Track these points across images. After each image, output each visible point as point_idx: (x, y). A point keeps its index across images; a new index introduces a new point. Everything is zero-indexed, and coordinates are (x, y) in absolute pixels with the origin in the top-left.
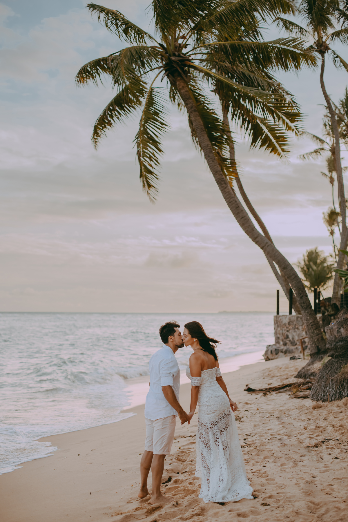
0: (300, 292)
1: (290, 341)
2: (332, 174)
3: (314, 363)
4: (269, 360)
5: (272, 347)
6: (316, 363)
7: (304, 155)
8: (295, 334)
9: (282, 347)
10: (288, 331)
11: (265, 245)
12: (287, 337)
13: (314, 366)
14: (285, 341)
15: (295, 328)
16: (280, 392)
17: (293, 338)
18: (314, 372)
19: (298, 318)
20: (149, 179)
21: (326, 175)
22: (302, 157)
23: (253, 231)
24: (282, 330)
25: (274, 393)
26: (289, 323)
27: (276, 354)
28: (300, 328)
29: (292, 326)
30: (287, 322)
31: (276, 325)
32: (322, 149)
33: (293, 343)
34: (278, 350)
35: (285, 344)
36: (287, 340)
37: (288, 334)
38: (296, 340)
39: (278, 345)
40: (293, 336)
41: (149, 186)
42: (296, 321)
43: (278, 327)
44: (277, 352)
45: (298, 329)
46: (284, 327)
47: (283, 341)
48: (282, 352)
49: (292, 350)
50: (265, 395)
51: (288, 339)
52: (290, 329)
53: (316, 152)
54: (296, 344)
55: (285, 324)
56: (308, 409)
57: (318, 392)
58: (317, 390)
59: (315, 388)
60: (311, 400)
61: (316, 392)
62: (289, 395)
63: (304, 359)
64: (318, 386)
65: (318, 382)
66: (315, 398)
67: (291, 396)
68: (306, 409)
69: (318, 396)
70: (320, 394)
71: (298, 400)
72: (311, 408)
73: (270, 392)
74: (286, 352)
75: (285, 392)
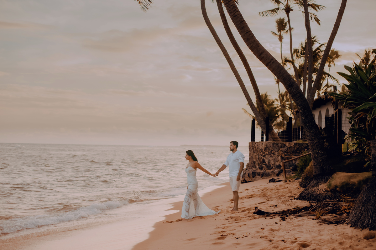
0: (305, 111)
1: (266, 165)
2: (281, 33)
3: (318, 185)
4: (246, 182)
5: (249, 170)
6: (321, 184)
7: (263, 13)
8: (271, 159)
9: (258, 170)
10: (264, 156)
11: (271, 62)
12: (264, 161)
13: (319, 187)
14: (261, 165)
15: (271, 153)
16: (299, 216)
17: (269, 163)
18: (320, 194)
19: (274, 144)
21: (276, 34)
22: (261, 13)
23: (258, 46)
24: (259, 155)
26: (265, 149)
27: (253, 177)
28: (276, 153)
29: (268, 152)
30: (263, 148)
31: (252, 151)
32: (278, 9)
33: (269, 167)
34: (256, 173)
35: (261, 168)
36: (263, 165)
37: (264, 158)
38: (271, 165)
39: (254, 169)
40: (269, 160)
42: (272, 147)
43: (254, 152)
44: (254, 175)
45: (274, 154)
46: (260, 153)
47: (259, 165)
48: (259, 175)
49: (269, 173)
50: (283, 219)
51: (265, 164)
52: (266, 155)
53: (273, 11)
54: (272, 168)
55: (261, 150)
56: (360, 239)
57: (364, 218)
58: (361, 216)
59: (358, 213)
60: (351, 227)
61: (360, 218)
62: (313, 219)
63: (286, 181)
64: (363, 211)
65: (363, 206)
66: (359, 226)
67: (317, 221)
68: (356, 239)
69: (363, 223)
70: (366, 220)
71: (332, 226)
72: (362, 238)
73: (287, 216)
74: (263, 175)
75: (304, 215)
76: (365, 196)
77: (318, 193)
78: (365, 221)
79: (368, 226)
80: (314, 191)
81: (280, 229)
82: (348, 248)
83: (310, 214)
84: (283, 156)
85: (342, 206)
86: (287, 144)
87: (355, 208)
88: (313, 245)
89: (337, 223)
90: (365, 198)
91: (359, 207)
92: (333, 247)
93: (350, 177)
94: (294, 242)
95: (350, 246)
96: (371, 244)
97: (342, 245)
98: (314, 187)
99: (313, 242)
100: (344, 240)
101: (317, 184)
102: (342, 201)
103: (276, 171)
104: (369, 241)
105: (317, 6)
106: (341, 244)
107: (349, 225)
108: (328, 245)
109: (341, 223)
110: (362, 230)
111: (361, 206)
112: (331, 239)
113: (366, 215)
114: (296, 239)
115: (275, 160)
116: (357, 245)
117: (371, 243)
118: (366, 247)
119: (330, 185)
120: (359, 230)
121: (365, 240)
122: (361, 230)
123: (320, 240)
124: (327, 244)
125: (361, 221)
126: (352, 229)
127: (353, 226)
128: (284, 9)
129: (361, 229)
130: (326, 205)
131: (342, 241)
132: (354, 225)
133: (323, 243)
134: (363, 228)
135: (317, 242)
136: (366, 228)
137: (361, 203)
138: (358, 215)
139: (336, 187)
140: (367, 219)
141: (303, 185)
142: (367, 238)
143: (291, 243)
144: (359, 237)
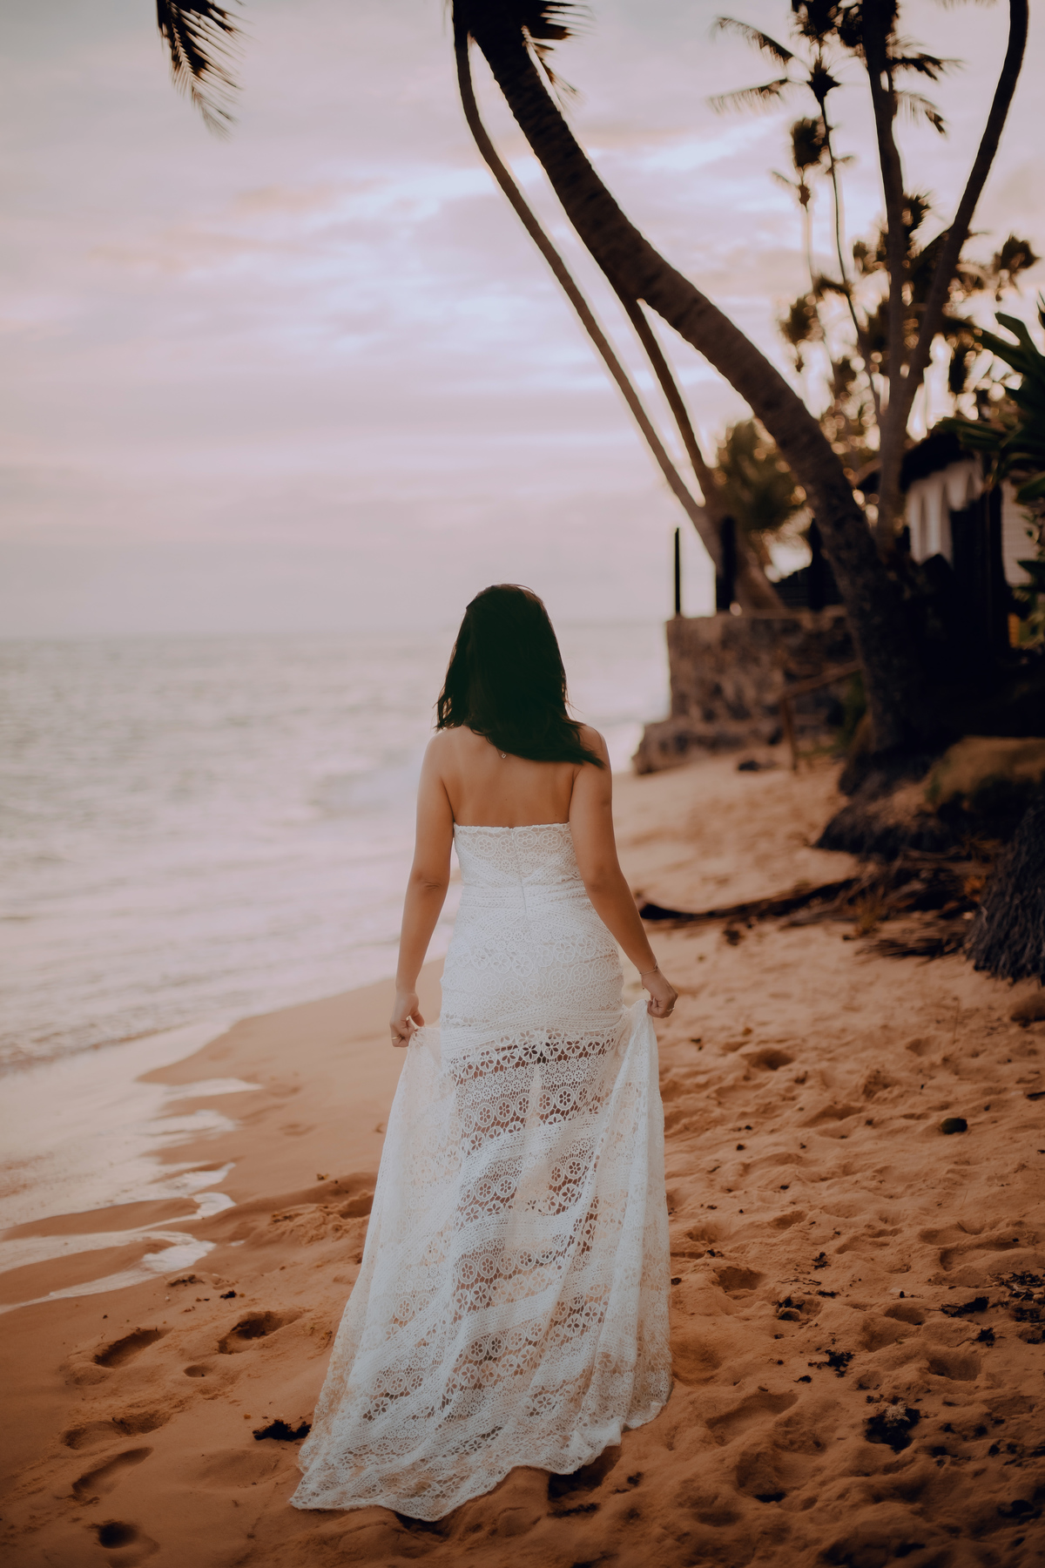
1: (726, 703)
2: (805, 177)
3: (892, 791)
5: (662, 729)
8: (744, 680)
9: (701, 728)
10: (718, 671)
12: (717, 691)
13: (895, 799)
14: (710, 707)
16: (795, 925)
17: (738, 696)
18: (897, 828)
20: (195, 34)
21: (787, 182)
24: (699, 668)
25: (769, 928)
26: (724, 643)
27: (681, 751)
28: (765, 657)
29: (734, 653)
30: (715, 640)
31: (677, 651)
32: (783, 82)
33: (739, 712)
34: (687, 736)
35: (709, 716)
36: (718, 703)
37: (720, 679)
38: (748, 702)
39: (683, 722)
40: (739, 686)
41: (199, 64)
42: (748, 634)
43: (684, 657)
44: (682, 743)
45: (755, 660)
46: (705, 658)
47: (701, 705)
48: (700, 743)
49: (736, 736)
50: (733, 938)
51: (721, 699)
52: (726, 664)
53: (763, 90)
54: (750, 716)
56: (995, 1024)
57: (1022, 936)
58: (1012, 926)
59: (998, 916)
60: (977, 968)
61: (1007, 936)
62: (846, 938)
63: (795, 768)
64: (1017, 909)
65: (1018, 888)
66: (1004, 966)
67: (859, 944)
68: (982, 1023)
69: (1018, 956)
70: (1029, 945)
71: (906, 969)
72: (1006, 1019)
73: (750, 927)
74: (715, 745)
75: (815, 920)
76: (1024, 849)
77: (891, 821)
78: (1025, 947)
79: (1035, 968)
80: (876, 817)
81: (702, 987)
82: (938, 1066)
83: (838, 915)
84: (793, 666)
85: (966, 877)
86: (806, 619)
87: (989, 894)
88: (803, 1056)
89: (932, 950)
90: (1024, 858)
91: (1002, 894)
92: (875, 1067)
93: (1015, 757)
94: (734, 1048)
95: (946, 1060)
96: (1030, 1047)
97: (920, 1054)
98: (873, 797)
99: (812, 1042)
100: (931, 1031)
101: (887, 789)
102: (968, 858)
103: (767, 726)
104: (1028, 1032)
105: (936, 62)
106: (917, 1047)
107: (972, 963)
108: (863, 1055)
109: (948, 953)
110: (1015, 981)
111: (1010, 890)
112: (885, 1027)
113: (1029, 925)
114: (748, 1032)
115: (762, 685)
116: (976, 1055)
117: (1031, 1043)
118: (1009, 1061)
119: (933, 793)
120: (1002, 984)
121: (1015, 1029)
122: (1012, 985)
123: (843, 1030)
124: (864, 1049)
125: (1010, 947)
126: (979, 977)
127: (983, 968)
128: (808, 83)
129: (1010, 980)
130: (904, 877)
131: (922, 1035)
132: (987, 963)
133: (847, 1044)
134: (1017, 974)
135: (824, 1043)
136: (1029, 975)
137: (1009, 875)
138: (1000, 925)
139: (958, 796)
140: (1031, 939)
141: (848, 785)
142: (1024, 1018)
143: (721, 1052)
144: (995, 1015)
